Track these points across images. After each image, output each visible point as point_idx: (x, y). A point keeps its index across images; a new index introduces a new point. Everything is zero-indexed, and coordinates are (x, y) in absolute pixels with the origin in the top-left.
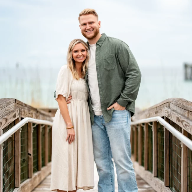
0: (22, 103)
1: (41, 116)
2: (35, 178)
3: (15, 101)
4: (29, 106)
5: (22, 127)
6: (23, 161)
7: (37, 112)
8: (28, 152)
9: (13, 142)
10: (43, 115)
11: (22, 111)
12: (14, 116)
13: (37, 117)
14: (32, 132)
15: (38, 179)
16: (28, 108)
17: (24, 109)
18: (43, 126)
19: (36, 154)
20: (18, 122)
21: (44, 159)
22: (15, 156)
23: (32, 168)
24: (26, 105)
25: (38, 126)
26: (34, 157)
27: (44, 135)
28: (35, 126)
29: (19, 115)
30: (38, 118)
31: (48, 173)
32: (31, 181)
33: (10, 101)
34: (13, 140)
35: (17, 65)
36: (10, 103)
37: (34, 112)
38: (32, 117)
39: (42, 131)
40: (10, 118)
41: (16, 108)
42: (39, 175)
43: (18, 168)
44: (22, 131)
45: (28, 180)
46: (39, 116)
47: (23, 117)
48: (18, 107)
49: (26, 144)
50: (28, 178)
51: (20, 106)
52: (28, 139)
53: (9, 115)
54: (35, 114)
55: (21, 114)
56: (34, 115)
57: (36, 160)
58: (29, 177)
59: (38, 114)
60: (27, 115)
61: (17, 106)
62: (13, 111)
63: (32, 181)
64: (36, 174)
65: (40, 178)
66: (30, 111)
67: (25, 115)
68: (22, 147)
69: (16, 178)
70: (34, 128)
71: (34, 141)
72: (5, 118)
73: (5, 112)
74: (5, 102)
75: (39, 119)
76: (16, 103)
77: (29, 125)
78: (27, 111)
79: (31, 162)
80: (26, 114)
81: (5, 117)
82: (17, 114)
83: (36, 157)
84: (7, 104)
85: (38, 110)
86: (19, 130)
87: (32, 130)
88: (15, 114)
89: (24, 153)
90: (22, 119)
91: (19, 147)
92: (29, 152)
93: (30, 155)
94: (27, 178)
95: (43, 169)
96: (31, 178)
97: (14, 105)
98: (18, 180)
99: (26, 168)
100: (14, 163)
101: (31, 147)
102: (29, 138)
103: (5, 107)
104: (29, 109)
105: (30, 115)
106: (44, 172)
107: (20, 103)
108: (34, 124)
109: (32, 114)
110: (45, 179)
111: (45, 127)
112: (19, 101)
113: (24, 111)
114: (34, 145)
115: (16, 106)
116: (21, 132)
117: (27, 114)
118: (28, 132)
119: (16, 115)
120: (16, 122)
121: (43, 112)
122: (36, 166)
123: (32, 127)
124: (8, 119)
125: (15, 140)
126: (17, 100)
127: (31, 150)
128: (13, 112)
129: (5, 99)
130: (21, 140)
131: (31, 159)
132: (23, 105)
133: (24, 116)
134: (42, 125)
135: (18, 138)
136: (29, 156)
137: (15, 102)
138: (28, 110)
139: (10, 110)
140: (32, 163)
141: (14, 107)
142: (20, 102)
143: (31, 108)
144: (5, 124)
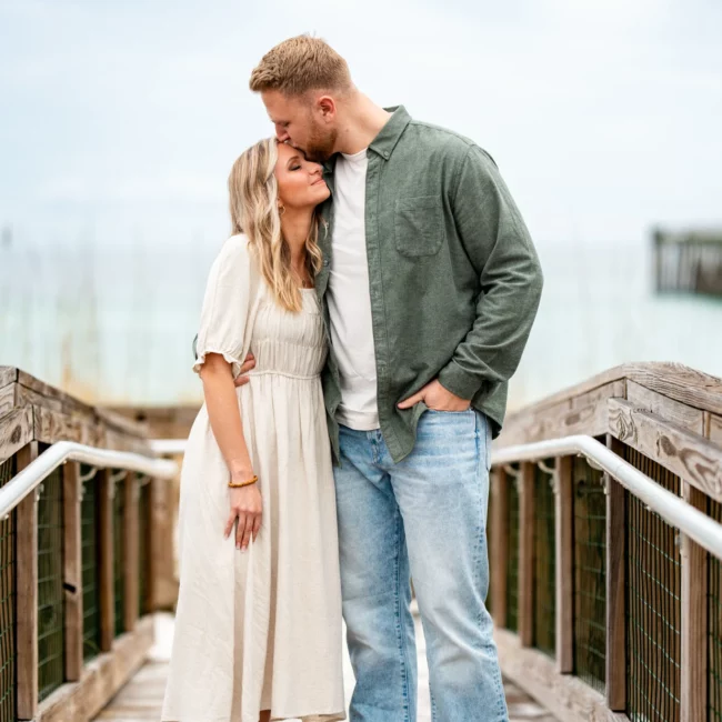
0: (42, 384)
1: (110, 435)
2: (92, 680)
3: (15, 378)
4: (67, 396)
5: (42, 483)
6: (45, 615)
7: (95, 419)
8: (63, 577)
9: (9, 537)
10: (119, 430)
11: (42, 414)
12: (15, 437)
13: (97, 441)
14: (80, 498)
15: (100, 685)
16: (63, 403)
17: (50, 407)
18: (122, 476)
19: (91, 588)
20: (29, 462)
21: (121, 607)
22: (15, 594)
23: (81, 640)
24: (54, 392)
25: (103, 474)
26: (85, 596)
27: (121, 510)
28: (92, 474)
29: (32, 433)
30: (101, 443)
31: (136, 659)
32: (75, 692)
34: (9, 530)
37: (86, 422)
38: (78, 440)
39: (116, 493)
41: (18, 404)
42: (105, 669)
43: (30, 642)
44: (41, 495)
45: (65, 690)
46: (103, 435)
47: (45, 439)
48: (27, 401)
49: (55, 549)
50: (65, 681)
51: (34, 395)
52: (63, 526)
54: (90, 429)
55: (41, 430)
56: (85, 433)
57: (91, 611)
58: (69, 676)
59: (100, 428)
60: (60, 434)
61: (24, 397)
62: (9, 417)
63: (80, 694)
64: (94, 665)
65: (110, 682)
66: (69, 415)
67: (54, 430)
68: (40, 558)
69: (19, 680)
70: (85, 484)
71: (84, 538)
75: (104, 447)
76: (19, 385)
78: (61, 416)
79: (76, 621)
80: (57, 426)
82: (24, 429)
83: (94, 599)
85: (100, 411)
86: (31, 494)
87: (80, 490)
88: (18, 429)
89: (50, 582)
90: (43, 447)
91: (31, 559)
92: (69, 579)
93: (72, 589)
94: (60, 678)
95: (119, 644)
96: (75, 680)
97: (12, 391)
98: (27, 692)
99: (57, 642)
100: (11, 622)
101: (74, 559)
102: (67, 521)
104: (66, 407)
105: (71, 433)
106: (124, 658)
107: (34, 386)
108: (86, 468)
109: (78, 427)
110: (126, 683)
111: (126, 478)
112: (30, 376)
113: (51, 416)
114: (85, 550)
115: (19, 396)
116: (38, 498)
117: (59, 430)
118: (62, 500)
119: (20, 434)
120: (19, 465)
121: (117, 420)
122: (91, 633)
123: (80, 480)
125: (15, 533)
126: (24, 374)
127: (75, 571)
128: (11, 420)
130: (40, 531)
131: (74, 604)
132: (45, 392)
133: (50, 435)
134: (116, 471)
135: (29, 524)
136: (68, 593)
137: (17, 381)
138: (63, 411)
140: (80, 624)
141: (11, 400)
142: (34, 379)
143: (72, 405)
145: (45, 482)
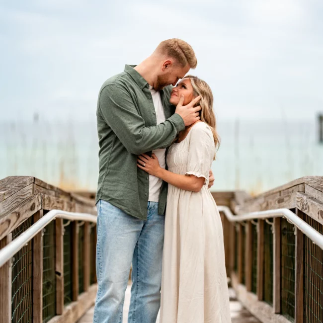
0: (46, 184)
1: (77, 206)
2: (68, 314)
3: (33, 181)
4: (57, 188)
5: (45, 228)
6: (47, 286)
7: (71, 198)
8: (55, 268)
9: (30, 252)
10: (81, 203)
11: (45, 197)
12: (32, 208)
13: (71, 208)
14: (63, 234)
15: (72, 316)
16: (56, 192)
17: (49, 194)
18: (82, 224)
19: (68, 273)
20: (39, 218)
21: (82, 281)
22: (32, 277)
23: (63, 296)
24: (52, 187)
25: (73, 223)
26: (65, 277)
27: (82, 238)
28: (68, 223)
29: (40, 206)
30: (73, 209)
31: (89, 303)
32: (60, 320)
33: (25, 180)
34: (30, 249)
35: (36, 118)
36: (24, 185)
37: (66, 200)
38: (62, 209)
39: (80, 231)
40: (24, 211)
41: (35, 193)
42: (74, 309)
43: (39, 298)
44: (44, 233)
45: (55, 319)
46: (74, 206)
47: (46, 208)
49: (51, 256)
50: (56, 314)
51: (42, 189)
52: (55, 246)
53: (23, 206)
54: (68, 203)
55: (44, 204)
56: (66, 205)
57: (69, 283)
58: (58, 312)
59: (72, 203)
60: (54, 206)
61: (37, 190)
62: (30, 199)
63: (63, 320)
64: (69, 307)
65: (77, 314)
66: (59, 197)
67: (51, 205)
68: (44, 261)
69: (34, 315)
70: (65, 227)
71: (65, 251)
72: (16, 212)
73: (16, 201)
74: (16, 182)
75: (74, 211)
76: (35, 185)
77: (57, 222)
78: (54, 198)
79: (61, 288)
80: (52, 202)
81: (17, 210)
82: (37, 204)
83: (69, 278)
84: (18, 186)
85: (73, 195)
86: (40, 233)
87: (63, 230)
88: (34, 204)
89: (49, 271)
90: (46, 212)
91: (40, 261)
92: (58, 270)
93: (59, 274)
94: (54, 314)
95: (81, 297)
96: (60, 314)
97: (32, 187)
98: (38, 320)
99: (52, 298)
100: (31, 290)
101: (60, 261)
102: (57, 245)
103: (16, 191)
104: (57, 193)
105: (58, 205)
106: (83, 303)
107: (42, 185)
108: (65, 221)
109: (62, 202)
110: (84, 314)
111: (84, 224)
112: (40, 180)
113: (50, 198)
114: (65, 256)
115: (35, 189)
116: (43, 235)
117: (53, 204)
118: (55, 234)
119: (35, 206)
120: (35, 219)
121: (81, 199)
122: (68, 293)
123: (63, 226)
124: (21, 214)
125: (32, 250)
126: (37, 179)
127: (60, 266)
129: (15, 177)
130: (44, 249)
131: (60, 281)
132: (47, 187)
133: (49, 206)
134: (80, 221)
135: (39, 246)
136: (57, 276)
137: (34, 183)
138: (56, 196)
139: (25, 197)
140: (63, 289)
141: (32, 192)
142: (42, 182)
143: (60, 192)
144: (16, 221)
145: (46, 227)
